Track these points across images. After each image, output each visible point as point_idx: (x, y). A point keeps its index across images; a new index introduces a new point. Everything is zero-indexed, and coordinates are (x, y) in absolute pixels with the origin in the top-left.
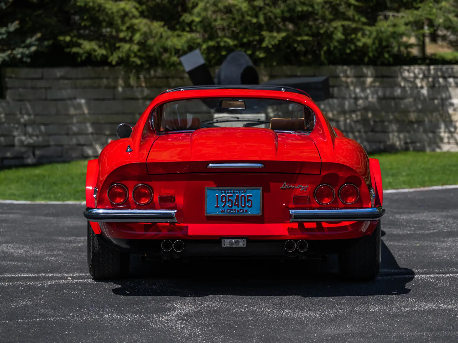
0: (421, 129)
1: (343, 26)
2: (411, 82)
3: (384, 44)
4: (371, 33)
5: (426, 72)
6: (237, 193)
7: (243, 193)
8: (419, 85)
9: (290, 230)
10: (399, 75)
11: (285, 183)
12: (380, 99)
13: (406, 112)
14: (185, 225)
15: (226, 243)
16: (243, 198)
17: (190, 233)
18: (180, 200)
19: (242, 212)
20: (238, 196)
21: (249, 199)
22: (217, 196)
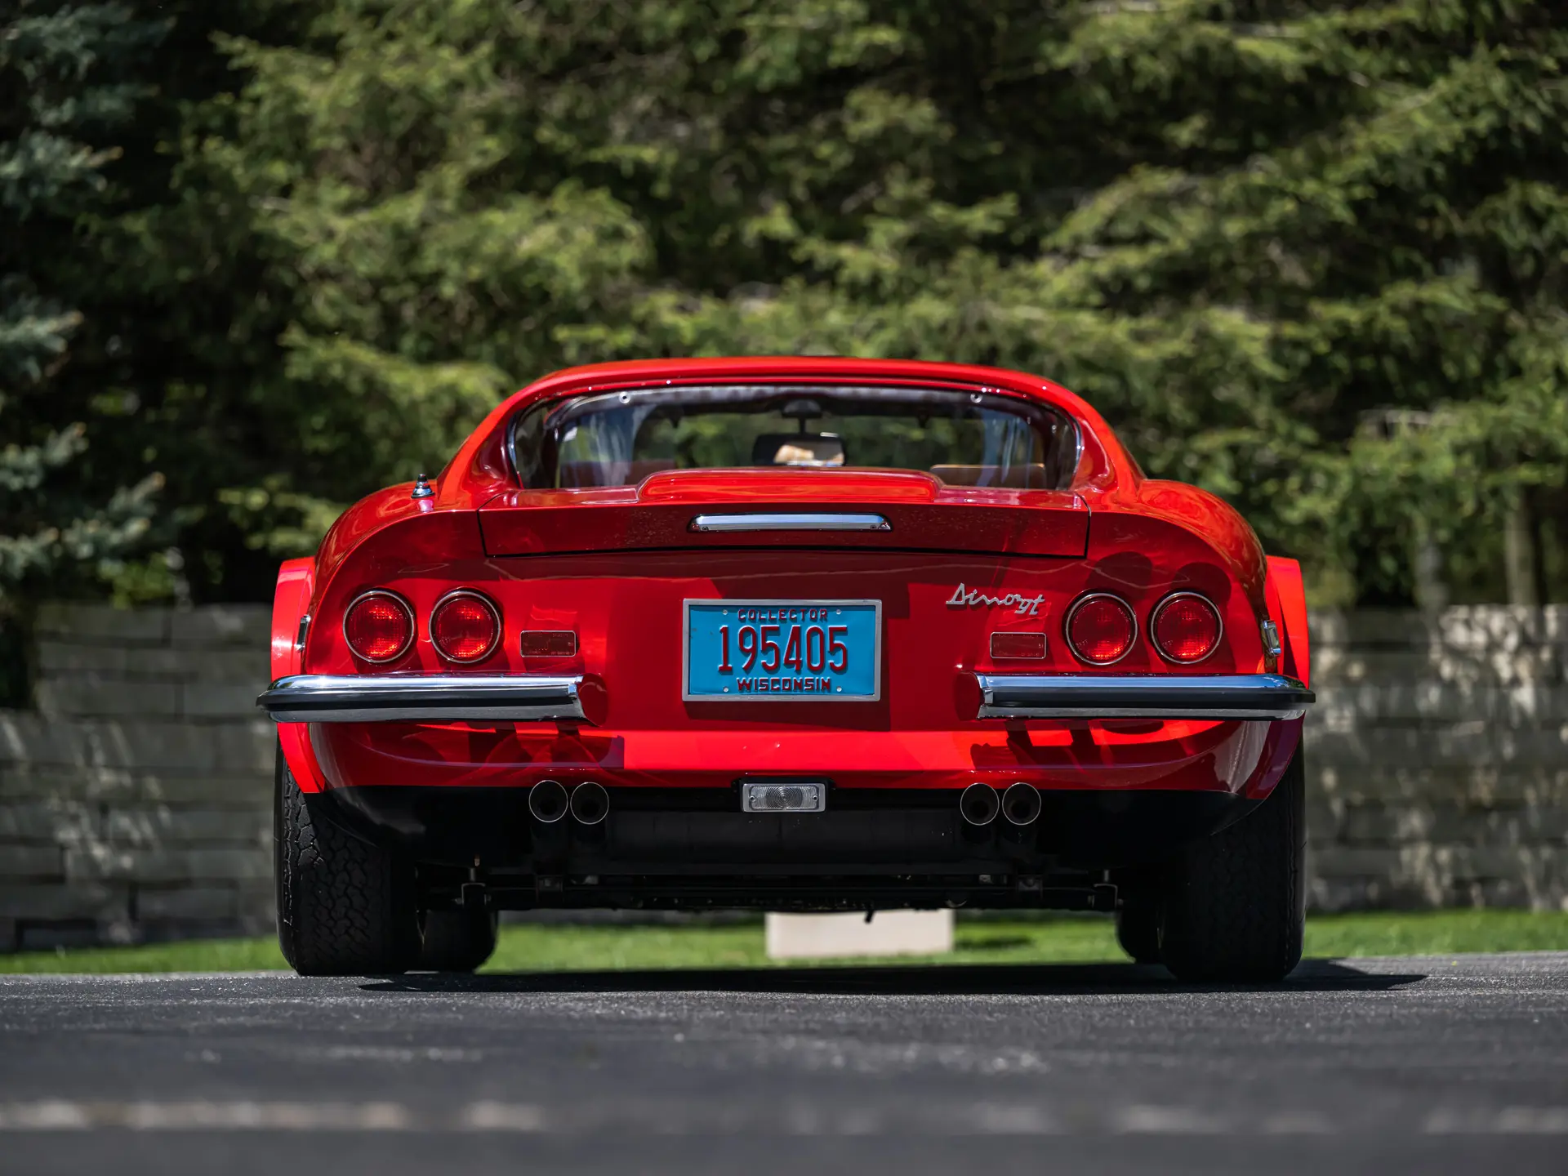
0: (1513, 829)
1: (1233, 449)
2: (1477, 663)
3: (1380, 519)
4: (1332, 476)
5: (1531, 629)
6: (795, 620)
7: (814, 620)
8: (1505, 673)
9: (980, 754)
10: (1434, 639)
11: (962, 587)
12: (1365, 725)
13: (1459, 771)
14: (614, 734)
15: (756, 797)
16: (817, 639)
17: (630, 762)
18: (596, 648)
19: (813, 689)
20: (797, 632)
21: (836, 642)
22: (725, 631)
